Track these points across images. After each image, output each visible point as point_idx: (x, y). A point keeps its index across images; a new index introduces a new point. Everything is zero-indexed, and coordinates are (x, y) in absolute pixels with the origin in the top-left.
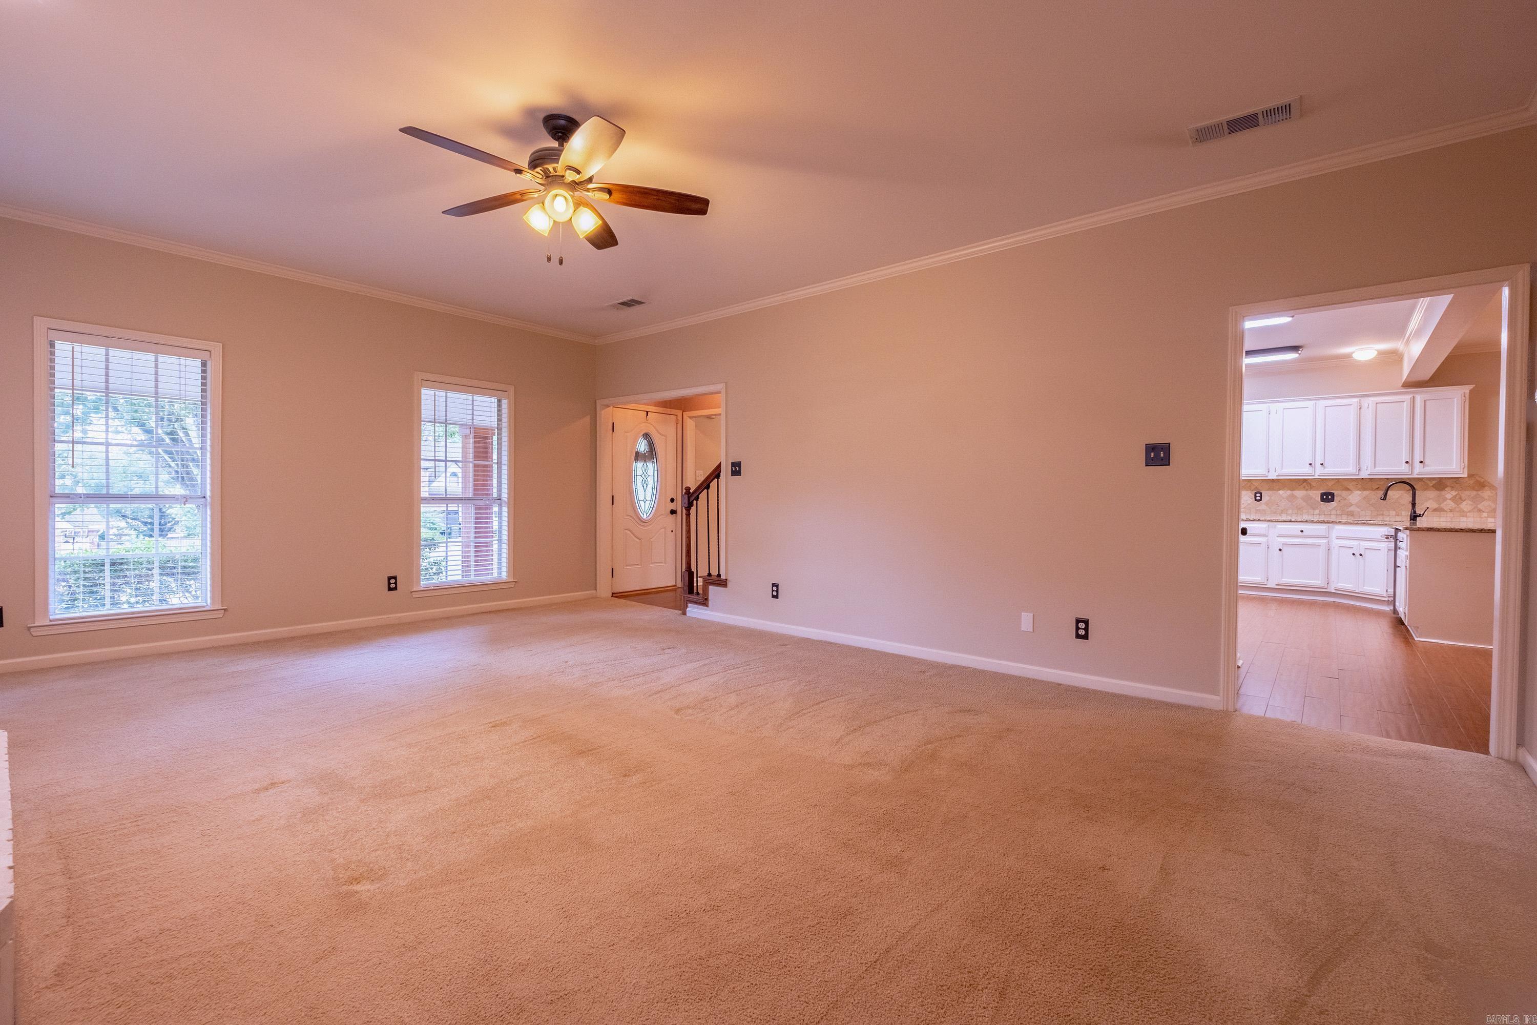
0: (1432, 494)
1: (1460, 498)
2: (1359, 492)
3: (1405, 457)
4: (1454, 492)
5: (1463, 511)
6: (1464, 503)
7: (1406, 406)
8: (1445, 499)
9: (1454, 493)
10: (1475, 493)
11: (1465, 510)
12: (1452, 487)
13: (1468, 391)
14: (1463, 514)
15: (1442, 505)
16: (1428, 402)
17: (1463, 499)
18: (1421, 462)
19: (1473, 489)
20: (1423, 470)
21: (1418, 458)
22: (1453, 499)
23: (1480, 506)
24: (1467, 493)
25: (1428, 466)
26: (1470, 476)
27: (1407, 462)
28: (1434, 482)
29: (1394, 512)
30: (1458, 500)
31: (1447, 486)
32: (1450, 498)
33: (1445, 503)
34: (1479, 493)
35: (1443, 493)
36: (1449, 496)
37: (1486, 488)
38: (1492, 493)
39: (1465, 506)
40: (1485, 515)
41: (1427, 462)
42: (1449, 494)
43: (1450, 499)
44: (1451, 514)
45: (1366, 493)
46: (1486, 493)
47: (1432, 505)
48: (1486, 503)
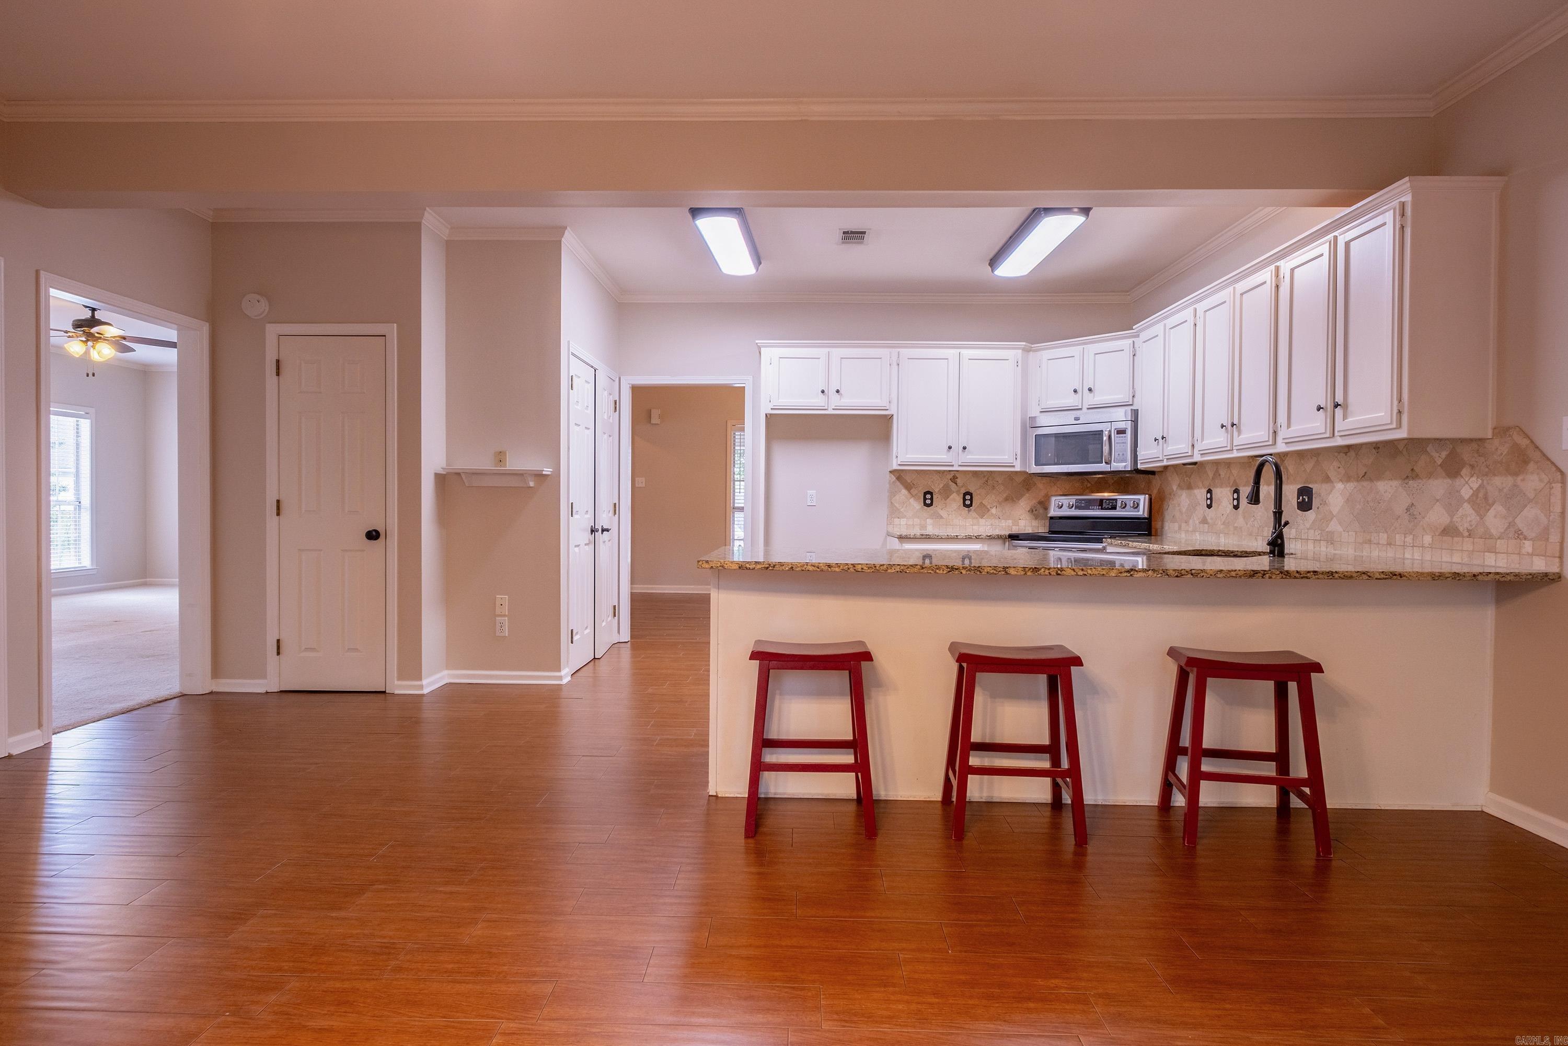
1: (1486, 498)
2: (1340, 486)
4: (1473, 475)
5: (1491, 537)
6: (1492, 512)
9: (1475, 483)
10: (1509, 481)
11: (1495, 531)
12: (1472, 467)
13: (1410, 203)
14: (1491, 543)
15: (1456, 518)
17: (1490, 501)
22: (1472, 501)
24: (1498, 481)
26: (1502, 431)
29: (1385, 536)
30: (1481, 502)
34: (1522, 479)
35: (1458, 482)
36: (1466, 493)
37: (1535, 465)
38: (1541, 480)
39: (1495, 518)
40: (1528, 546)
42: (1468, 484)
43: (1469, 501)
44: (1468, 545)
45: (1351, 486)
46: (1532, 482)
47: (1437, 516)
48: (1531, 512)
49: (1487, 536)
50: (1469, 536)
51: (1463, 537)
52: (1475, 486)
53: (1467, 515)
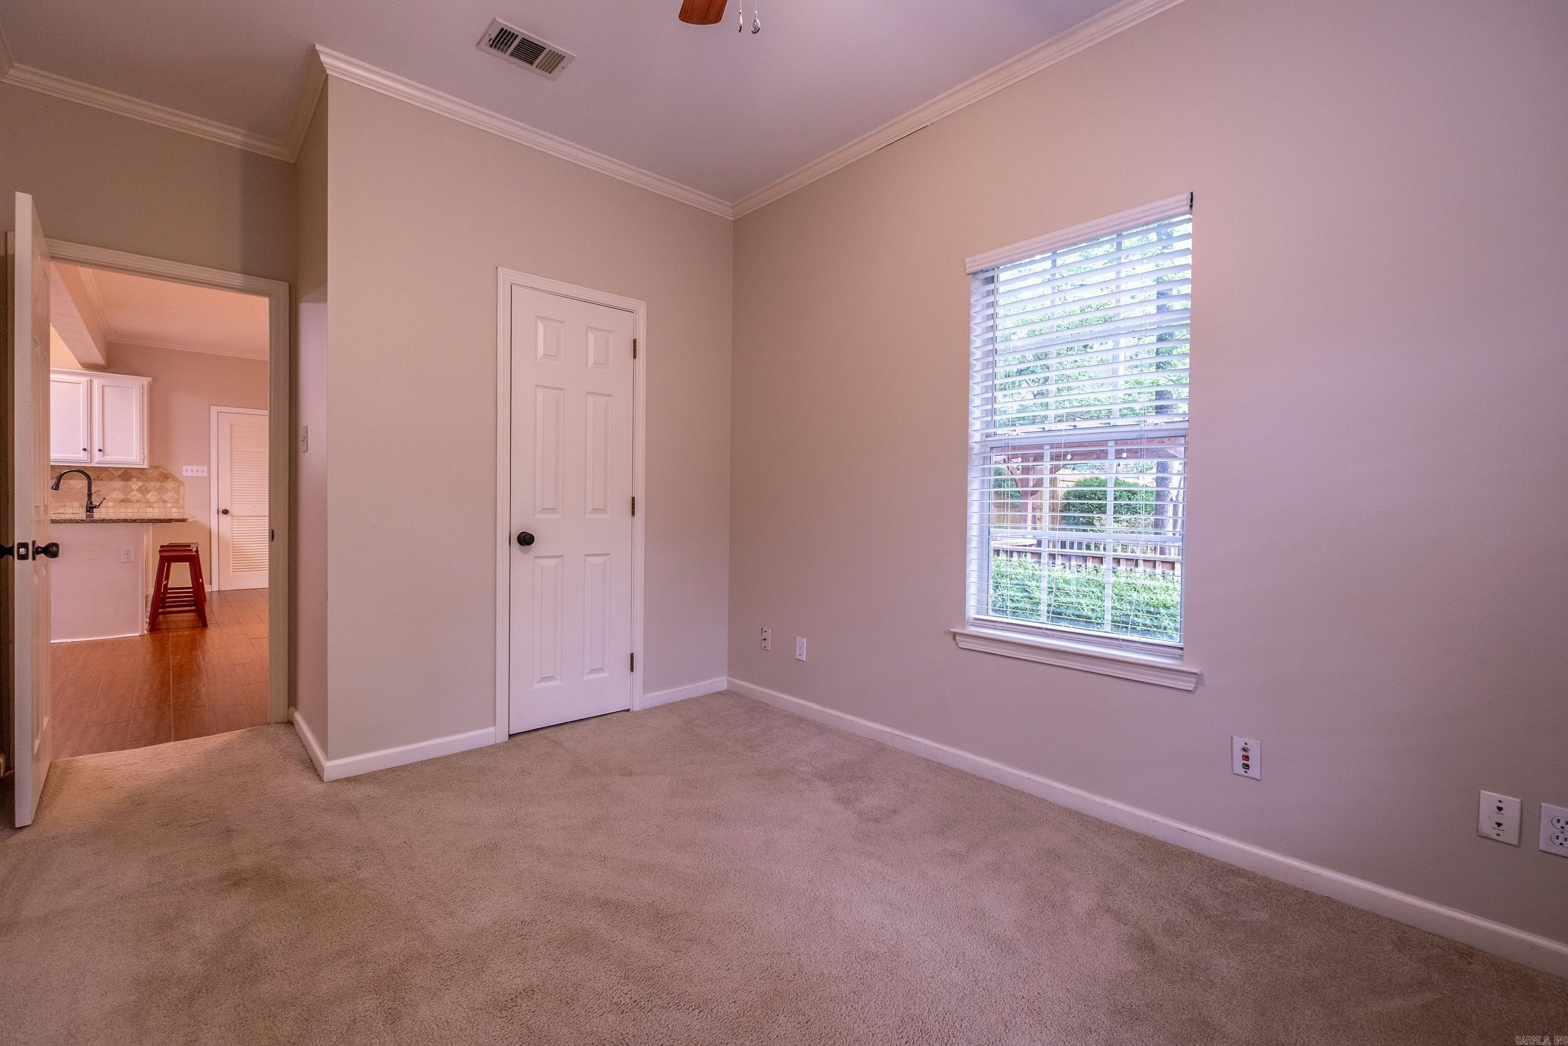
0: (118, 484)
1: (146, 489)
3: (83, 443)
4: (140, 482)
5: (150, 502)
6: (150, 494)
7: (82, 390)
8: (132, 490)
9: (140, 484)
10: (159, 484)
11: (151, 500)
12: (137, 478)
13: (145, 384)
14: (149, 504)
15: (128, 496)
16: (106, 389)
17: (149, 490)
18: (100, 450)
19: (158, 480)
20: (102, 459)
21: (97, 445)
22: (139, 490)
23: (165, 497)
24: (153, 484)
25: (108, 455)
26: (153, 467)
27: (85, 450)
28: (120, 472)
29: (68, 502)
30: (144, 491)
31: (133, 477)
32: (135, 489)
33: (132, 494)
34: (164, 484)
35: (129, 483)
36: (135, 487)
37: (170, 480)
38: (173, 485)
39: (152, 496)
40: (169, 505)
41: (107, 450)
42: (135, 485)
44: (137, 505)
46: (170, 485)
47: (118, 495)
48: (170, 494)
49: (148, 502)
50: (137, 502)
51: (134, 503)
52: (140, 485)
53: (136, 495)
